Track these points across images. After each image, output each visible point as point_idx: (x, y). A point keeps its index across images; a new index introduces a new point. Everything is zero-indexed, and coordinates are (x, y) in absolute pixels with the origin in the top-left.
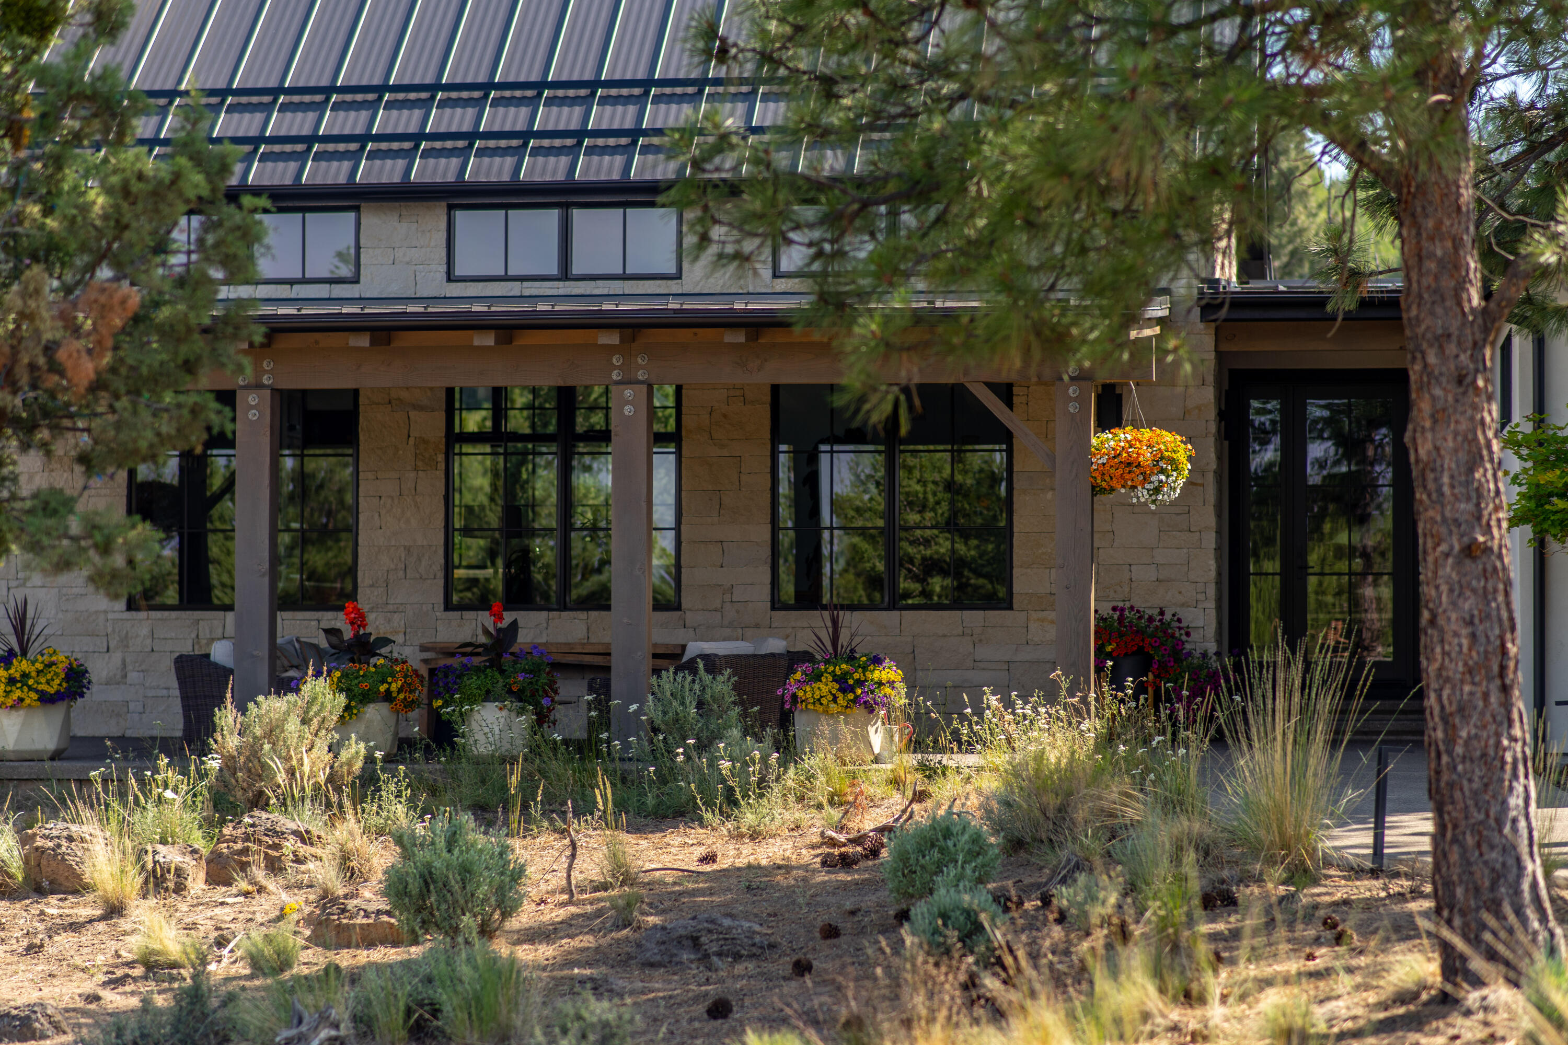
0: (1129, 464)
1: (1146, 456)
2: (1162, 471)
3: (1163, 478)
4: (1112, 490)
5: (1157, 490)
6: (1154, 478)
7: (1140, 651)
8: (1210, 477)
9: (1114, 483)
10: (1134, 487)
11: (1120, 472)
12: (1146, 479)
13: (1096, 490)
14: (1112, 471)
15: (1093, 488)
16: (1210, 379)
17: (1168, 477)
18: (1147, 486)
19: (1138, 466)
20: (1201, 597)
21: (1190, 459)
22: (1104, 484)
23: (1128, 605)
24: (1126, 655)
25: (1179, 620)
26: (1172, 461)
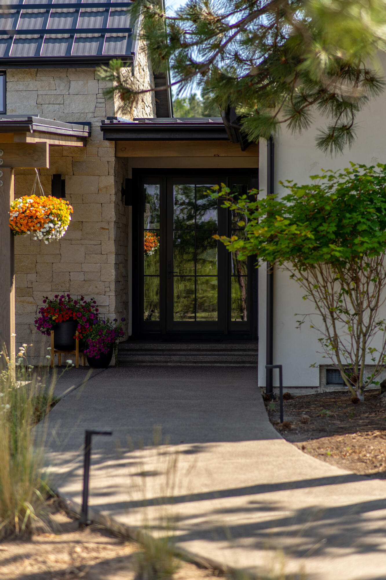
0: (31, 217)
1: (41, 212)
2: (52, 221)
3: (51, 225)
4: (23, 232)
5: (49, 232)
6: (46, 226)
7: (71, 319)
8: (112, 225)
9: (23, 228)
10: (35, 231)
11: (26, 221)
12: (41, 226)
13: (13, 233)
14: (22, 221)
15: (12, 231)
16: (112, 172)
17: (55, 225)
18: (42, 230)
19: (37, 218)
20: (108, 289)
21: (71, 214)
22: (17, 229)
23: (66, 294)
24: (63, 321)
25: (95, 302)
26: (58, 216)
